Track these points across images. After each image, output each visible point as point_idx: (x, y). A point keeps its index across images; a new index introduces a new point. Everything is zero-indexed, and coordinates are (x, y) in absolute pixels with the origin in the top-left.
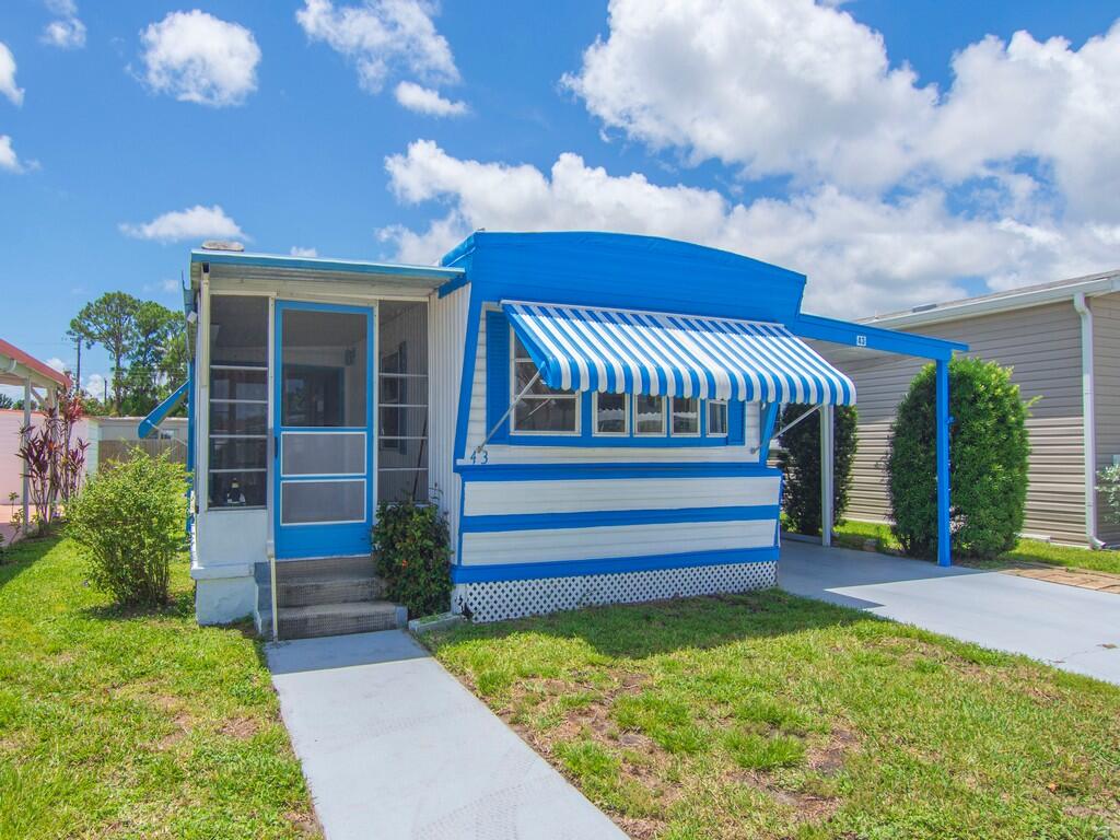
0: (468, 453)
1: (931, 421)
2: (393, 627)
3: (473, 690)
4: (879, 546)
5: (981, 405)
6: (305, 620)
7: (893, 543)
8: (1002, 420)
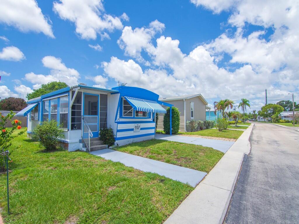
0: (117, 120)
1: (169, 115)
2: (106, 148)
3: (128, 153)
4: (162, 133)
5: (175, 113)
6: (93, 148)
7: (164, 133)
8: (177, 115)
